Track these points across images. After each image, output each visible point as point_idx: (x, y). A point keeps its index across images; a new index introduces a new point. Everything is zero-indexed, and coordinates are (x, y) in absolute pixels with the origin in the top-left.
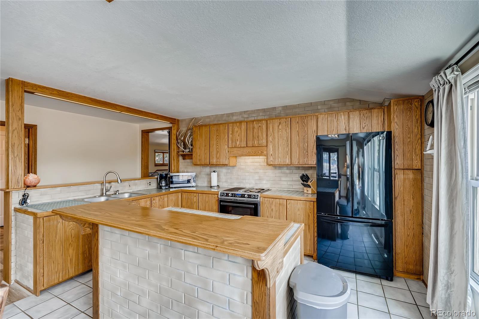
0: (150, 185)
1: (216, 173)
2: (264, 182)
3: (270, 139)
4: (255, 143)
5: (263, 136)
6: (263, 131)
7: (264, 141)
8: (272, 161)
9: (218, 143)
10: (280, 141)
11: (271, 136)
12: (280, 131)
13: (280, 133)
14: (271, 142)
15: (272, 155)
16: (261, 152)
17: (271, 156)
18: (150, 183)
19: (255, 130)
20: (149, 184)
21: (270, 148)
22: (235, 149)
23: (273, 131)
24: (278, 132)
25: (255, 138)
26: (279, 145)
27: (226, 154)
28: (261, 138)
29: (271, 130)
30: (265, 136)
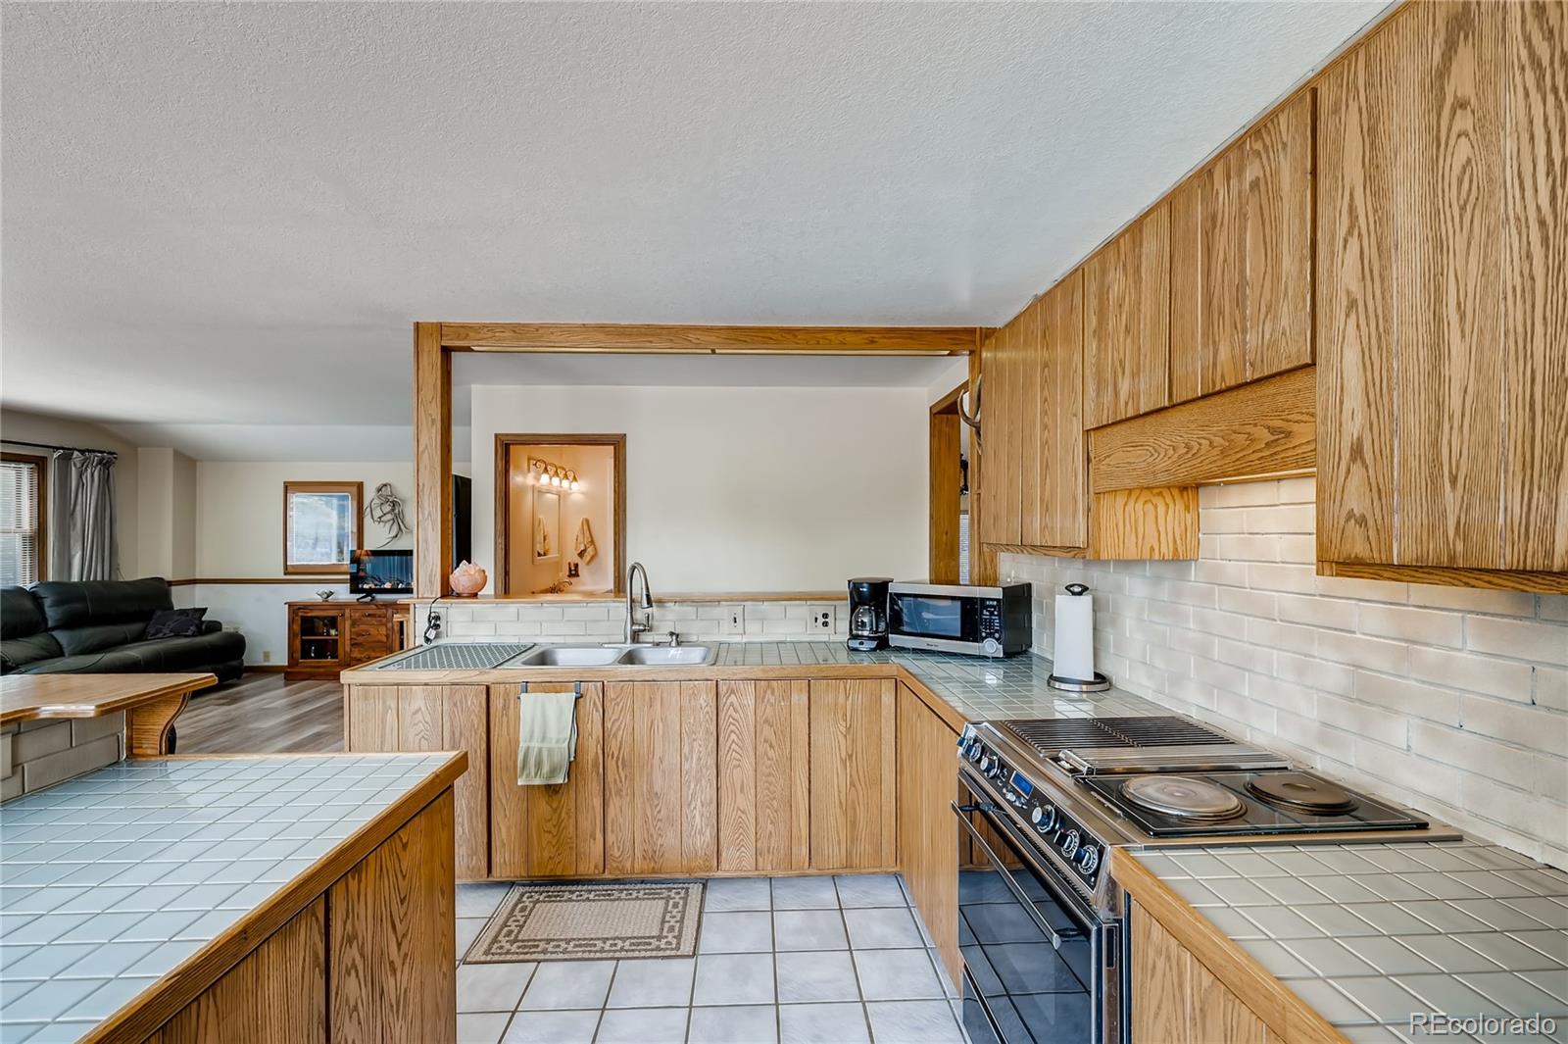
0: (825, 624)
1: (1086, 600)
2: (1401, 731)
3: (1344, 272)
5: (1275, 278)
6: (1276, 219)
7: (1285, 322)
8: (1362, 521)
9: (1046, 412)
10: (1453, 264)
11: (1354, 243)
12: (1464, 121)
13: (1463, 150)
14: (1352, 304)
15: (1357, 452)
16: (1272, 430)
17: (1357, 468)
18: (825, 616)
19: (1221, 241)
20: (821, 620)
21: (1343, 373)
23: (1371, 176)
25: (1221, 313)
26: (1438, 318)
27: (1076, 477)
28: (1267, 294)
29: (1355, 173)
30: (1292, 264)
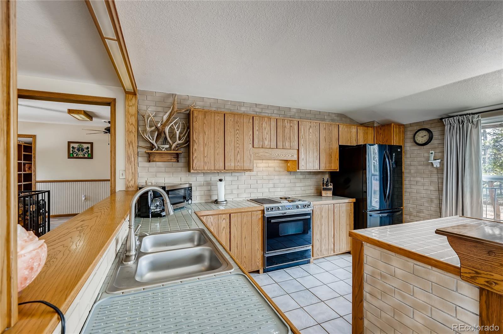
3: (302, 142)
4: (287, 144)
5: (294, 139)
6: (294, 132)
7: (295, 144)
8: (303, 166)
9: (238, 140)
10: (310, 145)
11: (303, 139)
12: (311, 134)
13: (311, 137)
14: (303, 145)
15: (303, 159)
16: (292, 155)
17: (303, 161)
19: (286, 130)
21: (301, 151)
22: (262, 150)
23: (304, 134)
24: (309, 135)
25: (286, 139)
26: (309, 149)
27: (251, 156)
28: (293, 140)
29: (303, 133)
30: (296, 138)
